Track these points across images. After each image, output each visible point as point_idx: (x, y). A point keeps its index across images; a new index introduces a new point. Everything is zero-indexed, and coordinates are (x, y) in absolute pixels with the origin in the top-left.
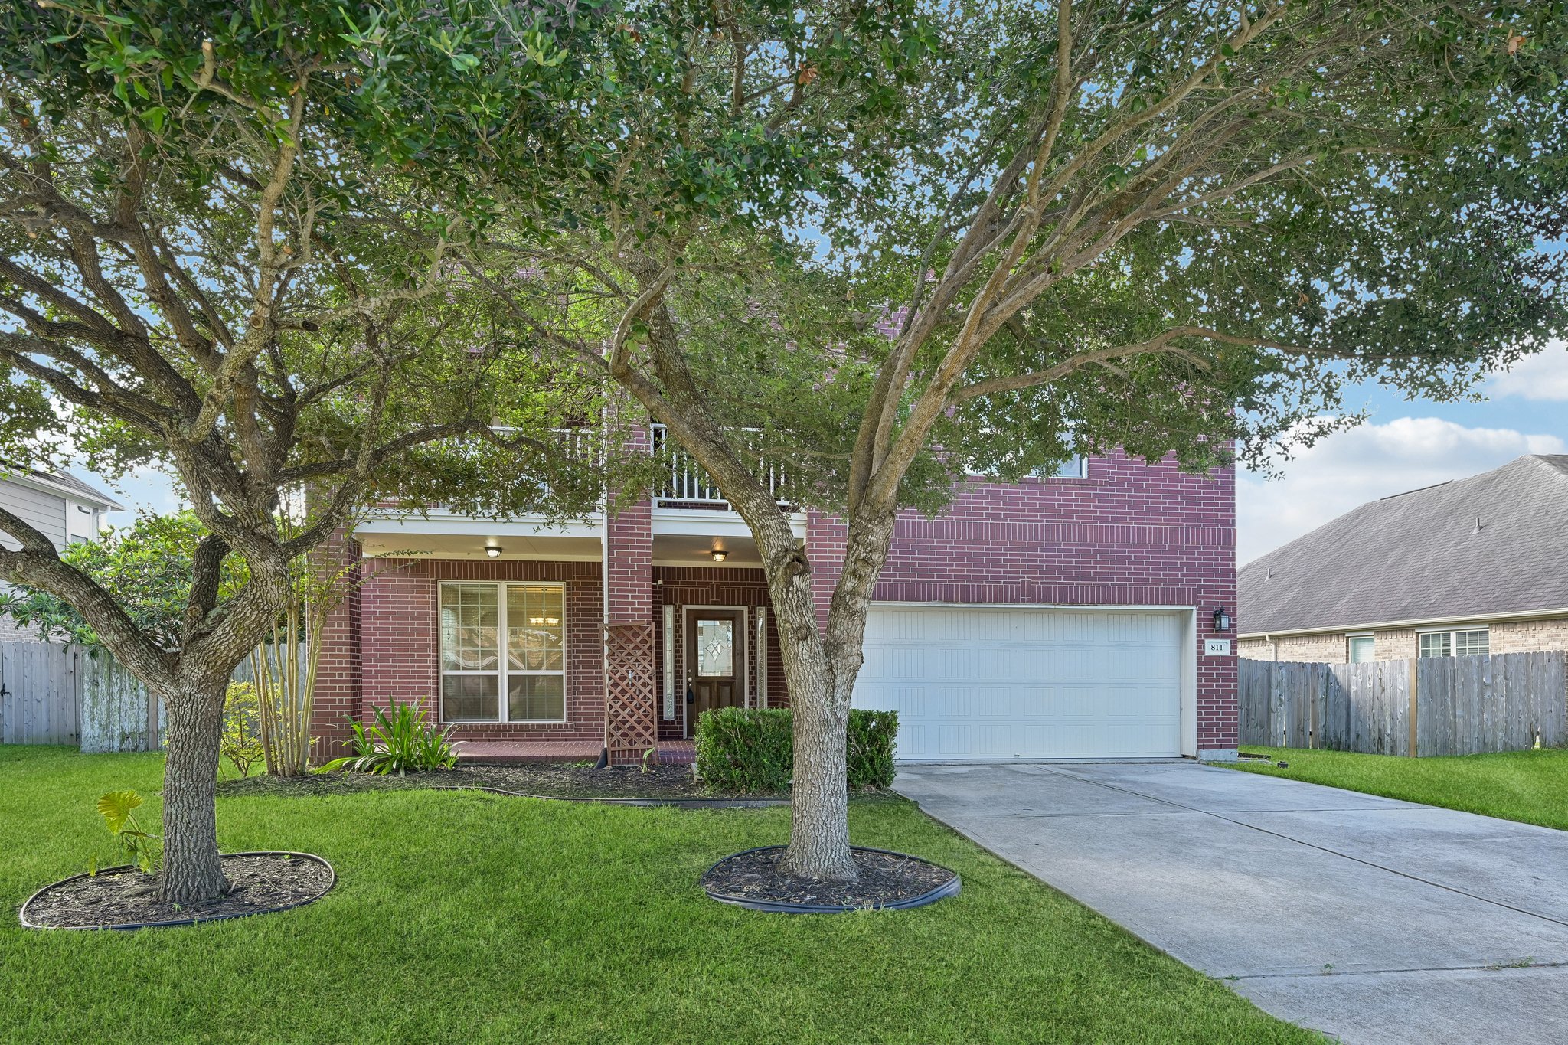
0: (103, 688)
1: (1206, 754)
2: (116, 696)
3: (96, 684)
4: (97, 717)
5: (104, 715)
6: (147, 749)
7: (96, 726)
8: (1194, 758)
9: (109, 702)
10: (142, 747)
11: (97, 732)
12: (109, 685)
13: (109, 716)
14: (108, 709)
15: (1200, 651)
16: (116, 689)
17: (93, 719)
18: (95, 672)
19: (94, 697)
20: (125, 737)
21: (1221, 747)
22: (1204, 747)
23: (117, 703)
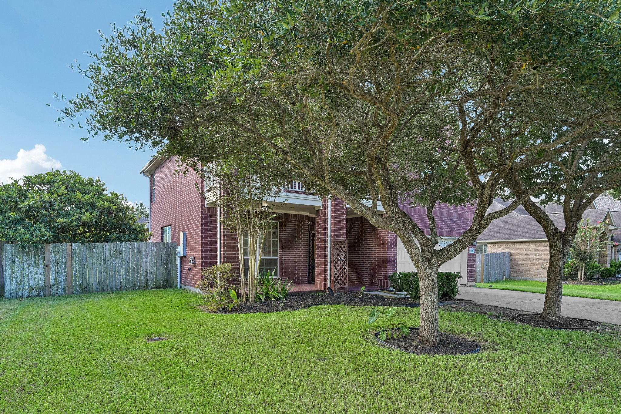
0: (18, 263)
1: (469, 284)
2: (26, 268)
3: (14, 262)
4: (15, 279)
5: (19, 278)
6: (45, 295)
7: (14, 283)
8: (466, 285)
9: (22, 271)
10: (42, 294)
11: (14, 287)
12: (22, 262)
13: (22, 279)
14: (21, 275)
15: (468, 252)
16: (26, 264)
17: (12, 280)
18: (13, 255)
19: (12, 268)
20: (31, 289)
21: (472, 281)
22: (469, 282)
23: (27, 272)
